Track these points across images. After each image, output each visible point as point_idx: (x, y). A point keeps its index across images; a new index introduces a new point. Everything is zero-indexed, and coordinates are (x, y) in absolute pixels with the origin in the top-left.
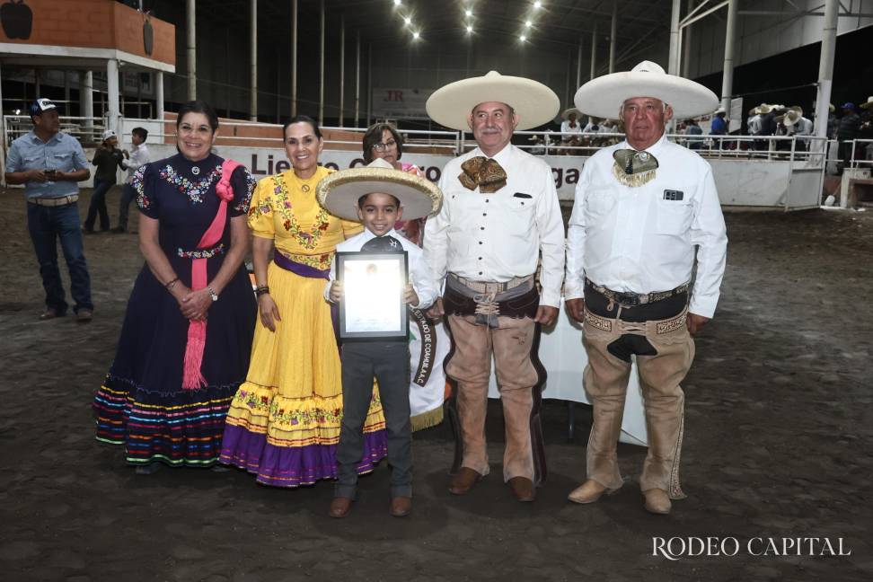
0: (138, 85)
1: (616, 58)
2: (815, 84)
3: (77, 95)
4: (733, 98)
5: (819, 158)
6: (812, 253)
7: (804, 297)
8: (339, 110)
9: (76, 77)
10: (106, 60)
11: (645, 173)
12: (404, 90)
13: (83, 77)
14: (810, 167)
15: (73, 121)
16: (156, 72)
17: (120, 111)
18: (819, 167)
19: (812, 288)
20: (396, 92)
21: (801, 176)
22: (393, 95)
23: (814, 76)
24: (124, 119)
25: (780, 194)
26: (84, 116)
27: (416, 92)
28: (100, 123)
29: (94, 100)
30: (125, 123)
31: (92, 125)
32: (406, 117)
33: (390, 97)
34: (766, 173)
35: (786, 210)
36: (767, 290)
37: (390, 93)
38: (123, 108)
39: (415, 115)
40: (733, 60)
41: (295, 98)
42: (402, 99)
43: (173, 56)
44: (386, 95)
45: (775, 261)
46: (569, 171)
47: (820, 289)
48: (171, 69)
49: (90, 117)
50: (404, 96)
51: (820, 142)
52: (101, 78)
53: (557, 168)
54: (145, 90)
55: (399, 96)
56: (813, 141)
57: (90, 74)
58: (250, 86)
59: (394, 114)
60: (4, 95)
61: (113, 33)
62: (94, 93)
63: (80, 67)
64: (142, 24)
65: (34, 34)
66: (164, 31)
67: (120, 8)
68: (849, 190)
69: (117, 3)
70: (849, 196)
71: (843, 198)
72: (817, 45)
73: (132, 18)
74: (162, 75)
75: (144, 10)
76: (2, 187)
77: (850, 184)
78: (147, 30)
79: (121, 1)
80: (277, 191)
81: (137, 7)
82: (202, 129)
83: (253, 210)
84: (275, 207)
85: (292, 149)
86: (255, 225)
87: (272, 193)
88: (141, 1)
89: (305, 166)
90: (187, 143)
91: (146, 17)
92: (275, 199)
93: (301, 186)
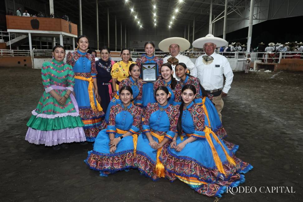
1: (195, 32)
2: (247, 38)
6: (245, 82)
7: (242, 93)
8: (121, 46)
9: (50, 39)
10: (60, 34)
11: (210, 61)
12: (138, 41)
13: (53, 39)
16: (72, 37)
19: (245, 91)
20: (136, 42)
22: (135, 43)
23: (247, 36)
27: (141, 42)
32: (139, 49)
33: (134, 43)
35: (236, 71)
36: (234, 91)
37: (134, 42)
39: (141, 48)
40: (226, 32)
41: (109, 44)
42: (137, 44)
43: (77, 33)
44: (133, 43)
47: (247, 91)
48: (76, 36)
50: (138, 43)
52: (58, 39)
55: (137, 43)
57: (55, 38)
58: (97, 41)
59: (136, 48)
60: (32, 44)
61: (61, 27)
62: (56, 43)
63: (52, 36)
64: (68, 24)
65: (40, 28)
66: (74, 26)
67: (63, 21)
68: (256, 66)
69: (62, 19)
70: (256, 67)
71: (255, 68)
72: (248, 27)
73: (66, 23)
74: (74, 38)
75: (69, 21)
76: (32, 69)
77: (256, 64)
78: (70, 26)
79: (63, 18)
80: (120, 66)
81: (67, 20)
82: (106, 53)
83: (113, 71)
84: (120, 70)
85: (124, 56)
86: (114, 75)
87: (118, 67)
88: (68, 18)
89: (126, 60)
90: (103, 57)
91: (70, 23)
92: (120, 68)
93: (125, 66)
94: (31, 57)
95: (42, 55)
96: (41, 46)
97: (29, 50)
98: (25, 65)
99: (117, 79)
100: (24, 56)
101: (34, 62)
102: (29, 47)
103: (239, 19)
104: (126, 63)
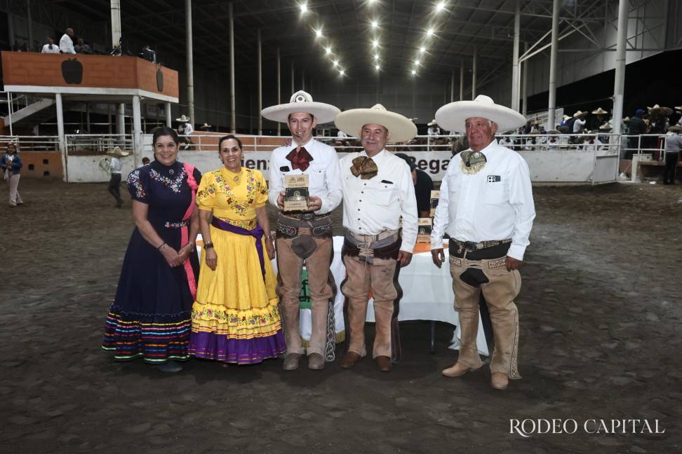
0: (157, 112)
1: (477, 84)
2: (611, 98)
3: (115, 119)
4: (556, 108)
5: (615, 148)
9: (113, 107)
10: (132, 96)
11: (478, 166)
13: (118, 107)
14: (609, 155)
15: (113, 137)
16: (167, 102)
17: (142, 129)
18: (616, 154)
21: (603, 160)
23: (611, 91)
24: (146, 134)
25: (589, 173)
26: (119, 133)
28: (130, 138)
29: (126, 122)
30: (145, 137)
31: (124, 139)
34: (579, 159)
35: (593, 184)
38: (145, 126)
40: (555, 82)
43: (177, 92)
45: (584, 220)
46: (444, 162)
48: (176, 100)
49: (123, 134)
51: (616, 137)
52: (129, 106)
53: (436, 160)
54: (161, 115)
56: (610, 137)
57: (123, 106)
58: (230, 111)
60: (65, 120)
61: (136, 77)
62: (125, 118)
63: (116, 101)
64: (156, 72)
65: (83, 81)
66: (171, 76)
67: (141, 62)
68: (637, 170)
69: (138, 58)
70: (637, 174)
71: (634, 175)
72: (614, 71)
73: (149, 68)
74: (170, 105)
75: (158, 62)
76: (64, 182)
77: (638, 165)
78: (159, 76)
79: (141, 57)
80: (218, 180)
81: (152, 60)
82: (170, 145)
83: (201, 193)
84: (219, 190)
85: (225, 155)
86: (204, 201)
87: (214, 182)
88: (155, 56)
89: (233, 165)
90: (162, 156)
91: (158, 67)
92: (218, 185)
93: (233, 178)
94: (60, 153)
95: (91, 148)
96: (89, 124)
97: (57, 135)
98: (46, 173)
99: (212, 212)
100: (44, 149)
101: (68, 163)
102: (56, 127)
103: (590, 50)
104: (232, 172)
